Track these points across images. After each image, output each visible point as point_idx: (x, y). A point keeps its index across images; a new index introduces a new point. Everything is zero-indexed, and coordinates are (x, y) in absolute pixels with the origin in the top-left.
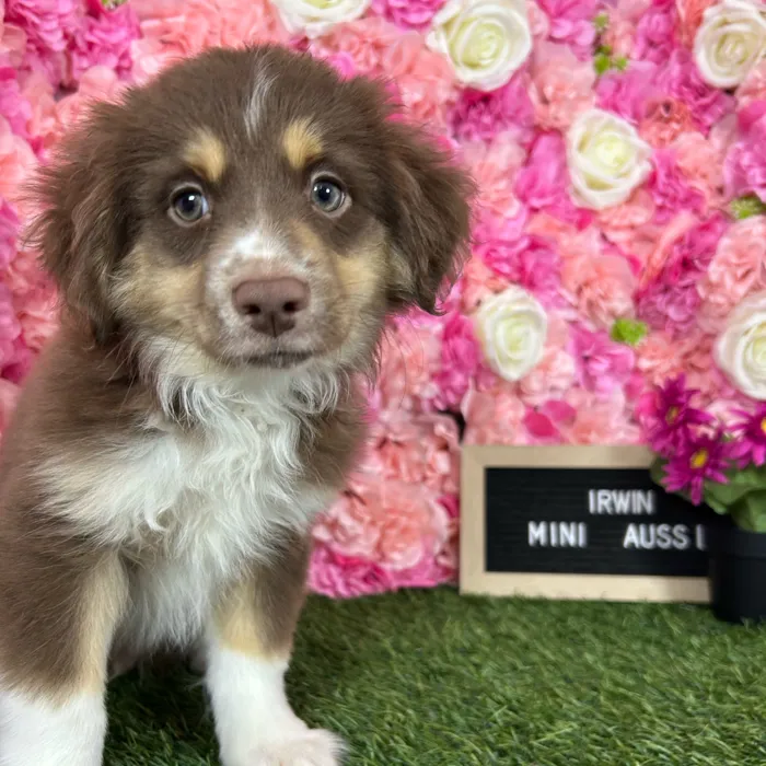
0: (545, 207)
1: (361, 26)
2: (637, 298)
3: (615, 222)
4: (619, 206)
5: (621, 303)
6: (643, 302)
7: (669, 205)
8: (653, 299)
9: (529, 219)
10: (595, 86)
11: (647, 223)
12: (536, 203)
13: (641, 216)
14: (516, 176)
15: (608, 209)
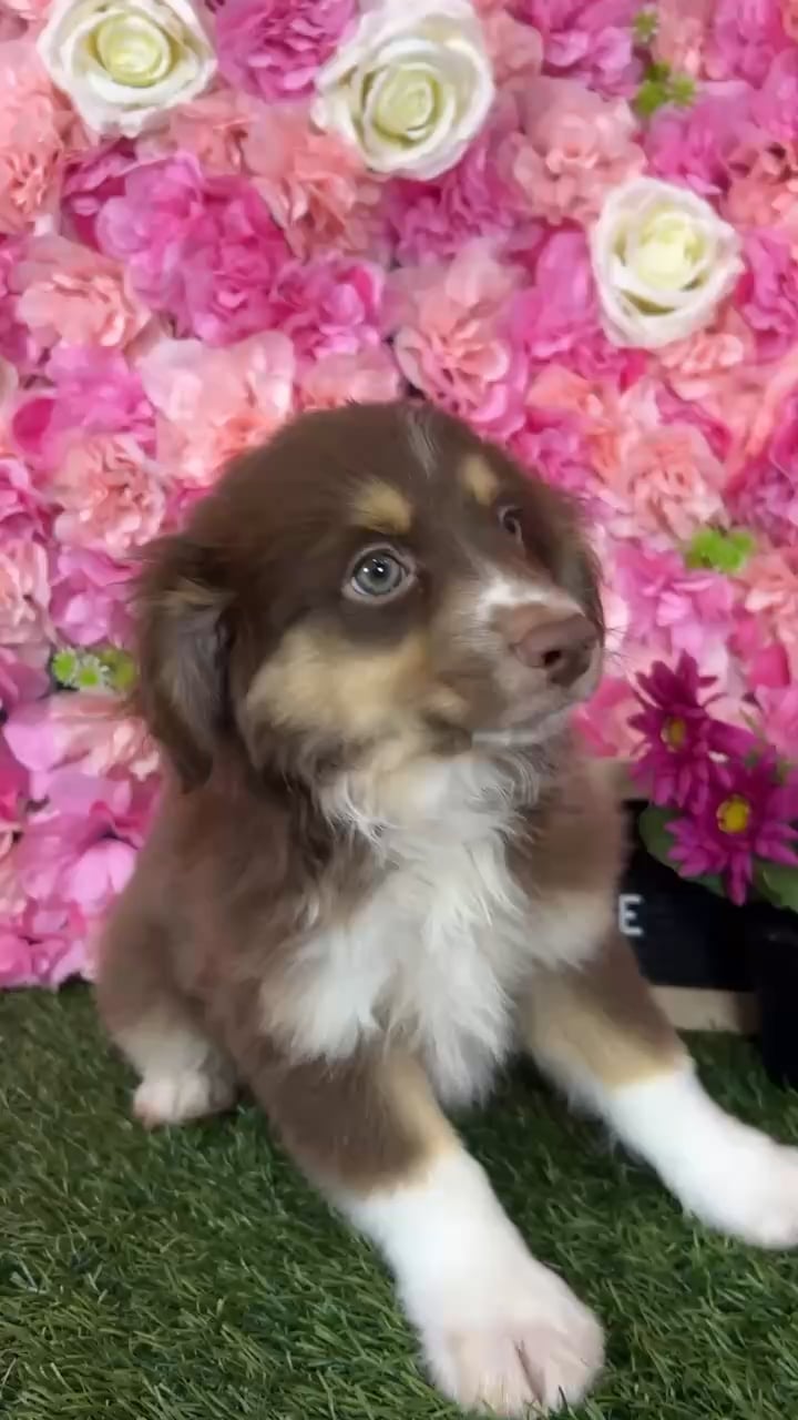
0: (558, 356)
1: (208, 108)
2: (732, 493)
3: (689, 366)
4: (694, 339)
5: (705, 504)
6: (745, 499)
7: (782, 329)
8: (761, 493)
9: (532, 377)
10: (639, 139)
11: (746, 363)
12: (543, 350)
13: (735, 350)
14: (505, 310)
15: (674, 345)
